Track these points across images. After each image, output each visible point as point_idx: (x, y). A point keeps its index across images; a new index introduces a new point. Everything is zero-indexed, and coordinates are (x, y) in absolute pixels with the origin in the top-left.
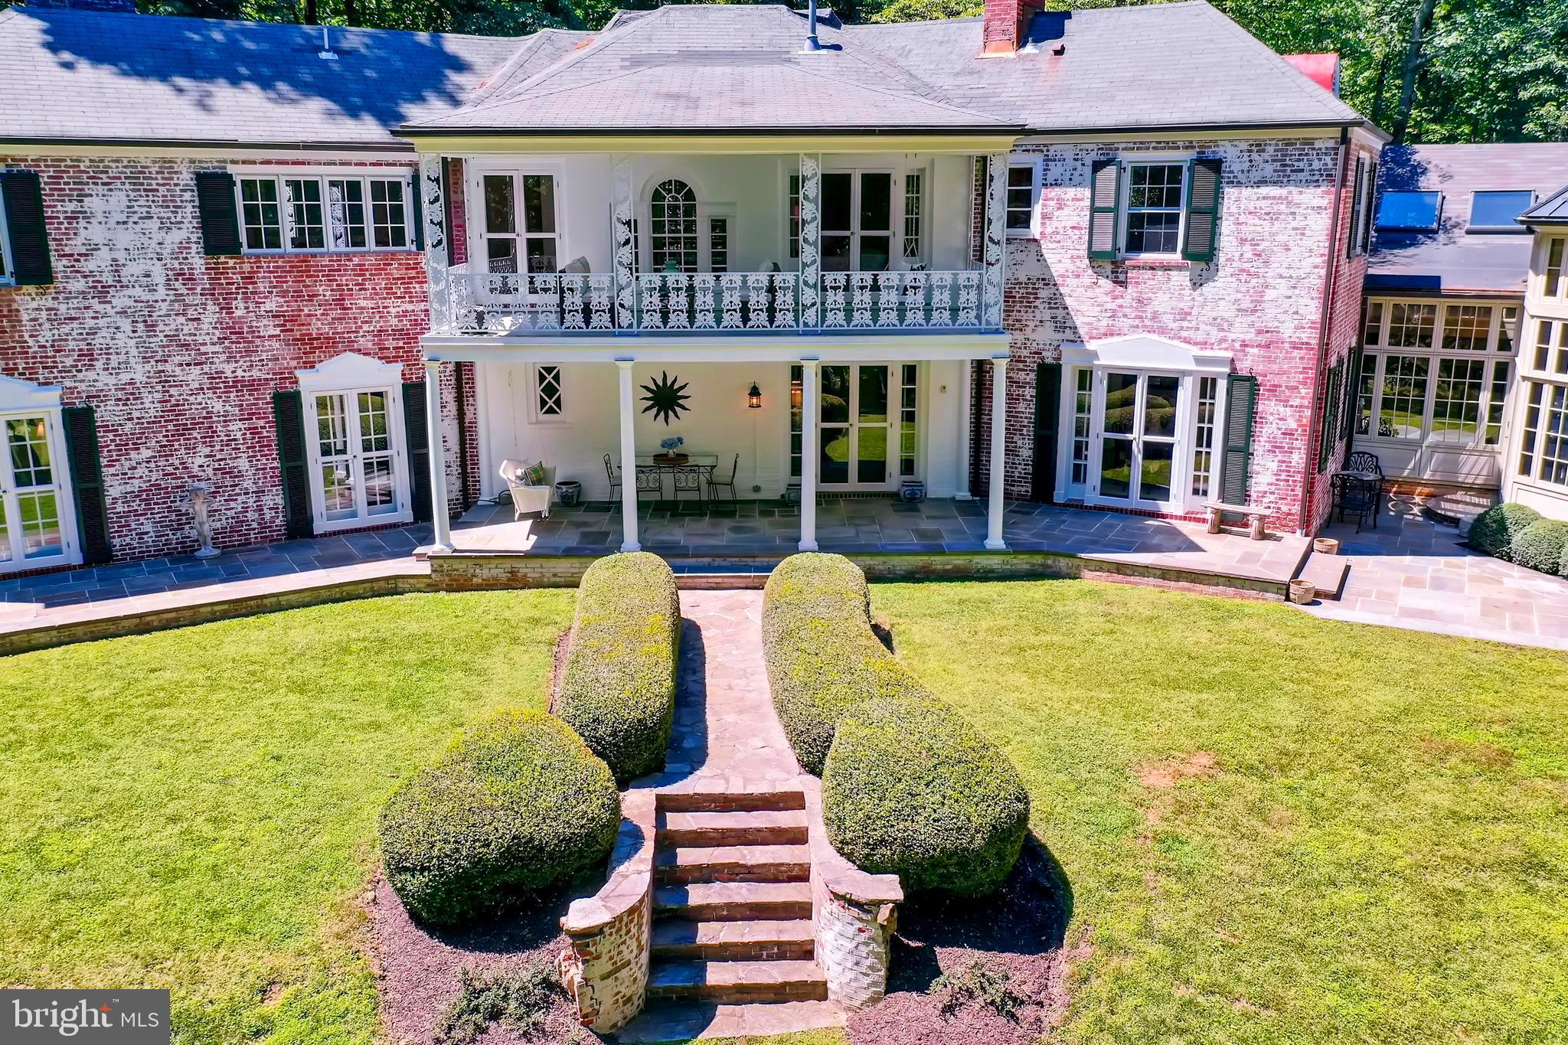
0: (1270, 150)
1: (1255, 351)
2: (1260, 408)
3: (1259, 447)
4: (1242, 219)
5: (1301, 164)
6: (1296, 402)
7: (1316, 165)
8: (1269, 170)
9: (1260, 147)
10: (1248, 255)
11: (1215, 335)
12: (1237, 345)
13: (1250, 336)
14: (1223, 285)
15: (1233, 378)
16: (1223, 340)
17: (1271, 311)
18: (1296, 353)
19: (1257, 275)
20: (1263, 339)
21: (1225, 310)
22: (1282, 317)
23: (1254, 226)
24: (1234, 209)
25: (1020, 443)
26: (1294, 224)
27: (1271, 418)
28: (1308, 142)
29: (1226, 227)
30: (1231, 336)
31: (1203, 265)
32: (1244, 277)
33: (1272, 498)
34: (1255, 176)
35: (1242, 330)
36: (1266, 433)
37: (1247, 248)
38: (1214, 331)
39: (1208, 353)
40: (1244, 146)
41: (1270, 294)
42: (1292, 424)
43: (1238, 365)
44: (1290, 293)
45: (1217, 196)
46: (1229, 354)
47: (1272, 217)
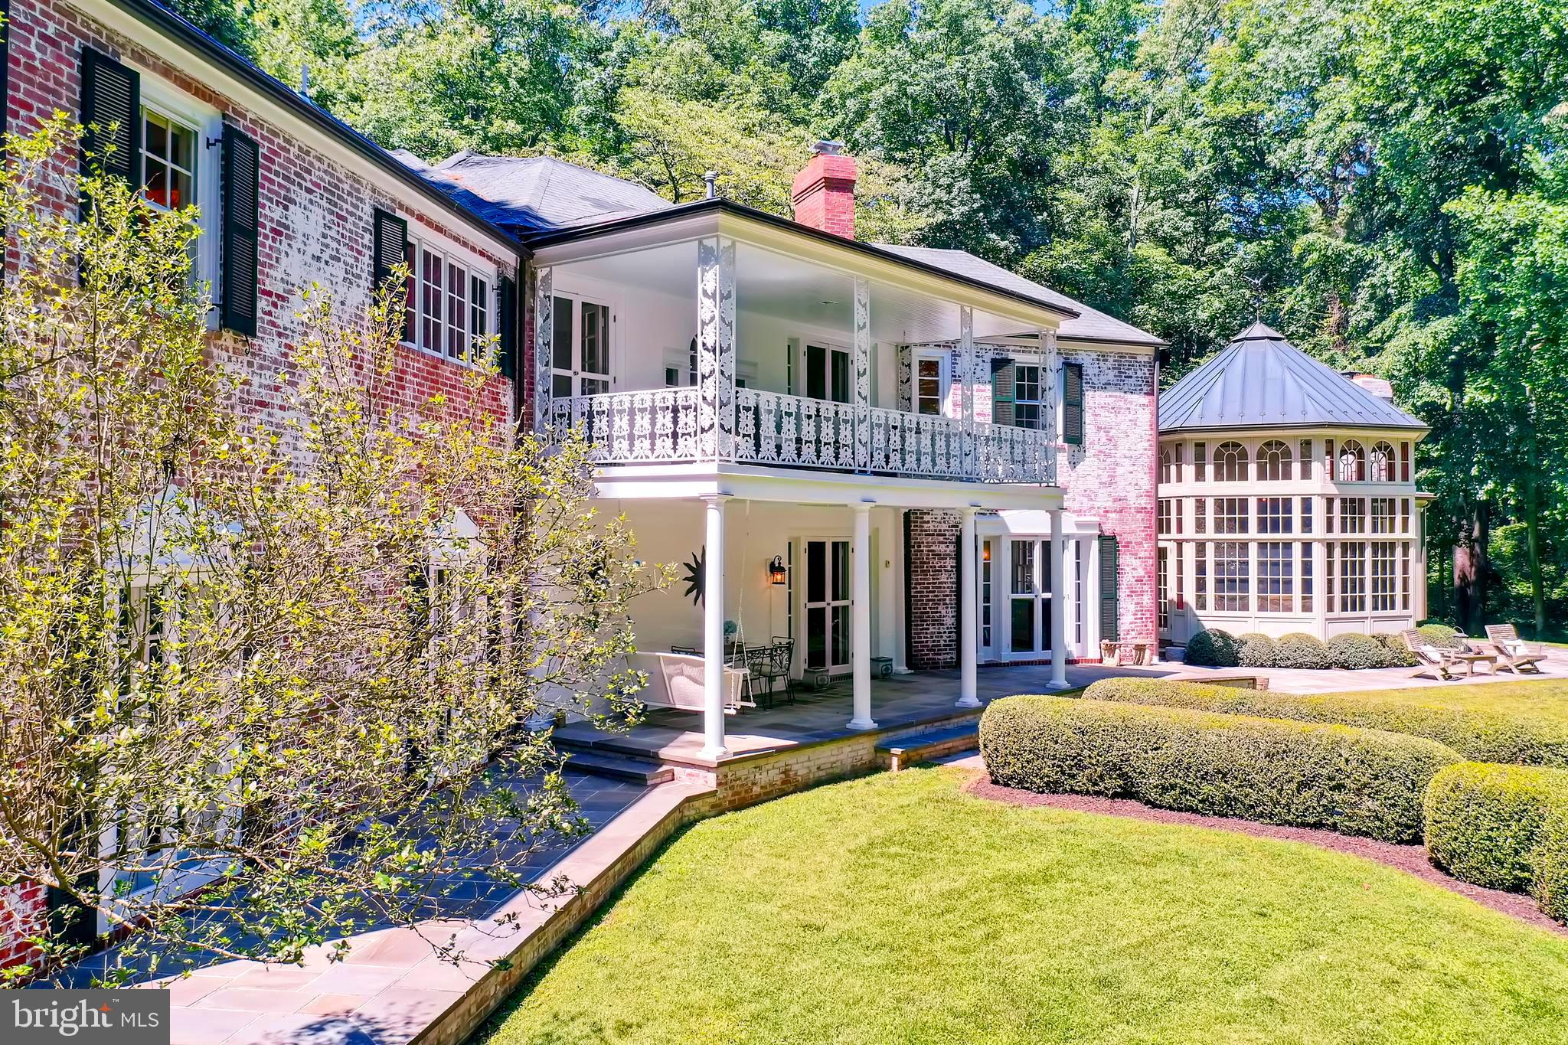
0: (1111, 360)
1: (1113, 515)
2: (1121, 561)
3: (1123, 593)
4: (1098, 411)
5: (1131, 373)
6: (1142, 554)
7: (1140, 374)
8: (1111, 375)
9: (1104, 357)
10: (1103, 440)
11: (1087, 504)
12: (1101, 511)
13: (1109, 504)
14: (1089, 463)
15: (1101, 537)
16: (1093, 507)
17: (1121, 483)
18: (1140, 516)
19: (1109, 455)
20: (1117, 505)
21: (1092, 483)
22: (1129, 488)
23: (1106, 418)
24: (1091, 404)
25: (943, 612)
26: (1130, 417)
27: (1127, 569)
28: (1133, 356)
29: (1088, 418)
30: (1097, 504)
31: (1075, 447)
32: (1102, 457)
33: (1133, 634)
34: (1103, 379)
35: (1104, 501)
36: (1126, 580)
37: (1102, 434)
38: (1085, 500)
39: (1082, 519)
40: (1094, 356)
41: (1120, 471)
42: (1141, 572)
43: (1104, 528)
44: (1131, 469)
45: (1082, 394)
46: (1097, 519)
47: (1115, 410)
